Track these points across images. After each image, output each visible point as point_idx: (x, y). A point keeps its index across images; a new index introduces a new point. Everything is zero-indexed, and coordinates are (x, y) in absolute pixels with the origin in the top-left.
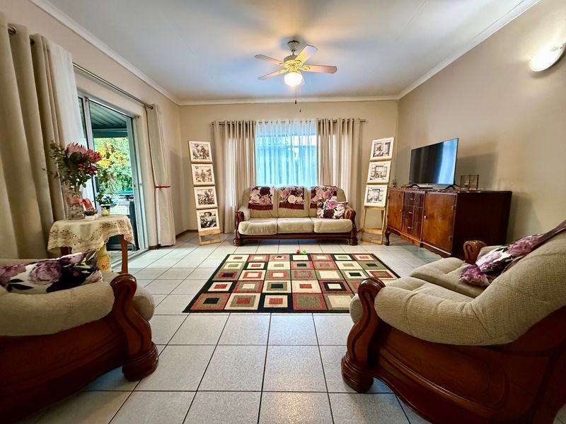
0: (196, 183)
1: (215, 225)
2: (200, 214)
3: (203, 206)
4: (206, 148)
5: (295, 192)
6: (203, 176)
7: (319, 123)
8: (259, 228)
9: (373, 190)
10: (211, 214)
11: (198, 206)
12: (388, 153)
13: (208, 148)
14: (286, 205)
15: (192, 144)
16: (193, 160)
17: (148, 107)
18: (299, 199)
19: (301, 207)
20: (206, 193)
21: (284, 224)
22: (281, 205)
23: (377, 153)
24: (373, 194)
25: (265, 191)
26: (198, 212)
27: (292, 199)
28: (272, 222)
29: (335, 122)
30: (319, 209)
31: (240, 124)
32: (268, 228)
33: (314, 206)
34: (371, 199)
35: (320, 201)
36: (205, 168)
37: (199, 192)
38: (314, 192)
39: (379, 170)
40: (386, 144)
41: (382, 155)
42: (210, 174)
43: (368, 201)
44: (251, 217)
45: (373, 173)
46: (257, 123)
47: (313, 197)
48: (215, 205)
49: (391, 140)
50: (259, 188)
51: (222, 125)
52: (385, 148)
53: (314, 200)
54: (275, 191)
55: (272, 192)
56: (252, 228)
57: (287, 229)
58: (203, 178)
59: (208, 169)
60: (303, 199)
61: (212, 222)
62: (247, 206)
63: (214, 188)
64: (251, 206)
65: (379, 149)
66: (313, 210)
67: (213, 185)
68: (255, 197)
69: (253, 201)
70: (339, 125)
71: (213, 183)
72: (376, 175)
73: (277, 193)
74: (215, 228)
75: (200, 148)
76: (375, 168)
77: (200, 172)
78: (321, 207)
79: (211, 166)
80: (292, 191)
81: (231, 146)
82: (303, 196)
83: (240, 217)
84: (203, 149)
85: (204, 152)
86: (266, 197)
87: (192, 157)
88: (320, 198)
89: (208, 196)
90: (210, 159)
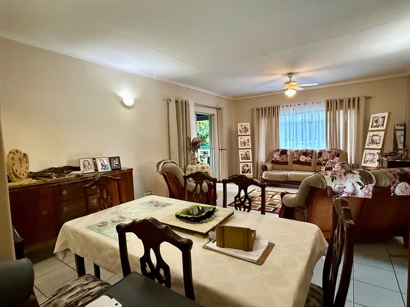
0: (240, 147)
1: (250, 173)
2: (241, 165)
3: (243, 161)
4: (247, 127)
5: (305, 153)
6: (245, 143)
7: (328, 103)
8: (275, 176)
9: (369, 154)
10: (248, 166)
11: (241, 161)
12: (383, 125)
13: (248, 127)
14: (298, 162)
15: (239, 125)
16: (239, 134)
17: (218, 109)
18: (308, 159)
19: (309, 164)
20: (246, 153)
21: (291, 175)
22: (294, 162)
23: (375, 124)
24: (369, 157)
25: (284, 152)
26: (241, 164)
27: (303, 158)
28: (285, 173)
29: (341, 101)
30: (323, 167)
31: (269, 109)
32: (281, 176)
33: (319, 164)
34: (368, 161)
35: (325, 160)
36: (245, 138)
37: (241, 153)
38: (320, 154)
39: (375, 138)
40: (382, 117)
41: (378, 127)
42: (249, 142)
43: (365, 162)
44: (273, 169)
45: (370, 140)
46: (281, 107)
47: (319, 157)
48: (251, 160)
49: (386, 114)
50: (280, 150)
51: (258, 110)
52: (381, 120)
53: (320, 159)
54: (291, 152)
55: (288, 153)
56: (271, 176)
57: (293, 178)
58: (245, 144)
59: (247, 139)
60: (311, 158)
61: (248, 170)
62: (271, 162)
63: (250, 150)
64: (274, 162)
65: (376, 121)
66: (319, 167)
67: (250, 149)
68: (276, 156)
69: (275, 158)
70: (345, 103)
71: (250, 147)
72: (373, 142)
73: (292, 153)
74: (250, 174)
75: (243, 127)
76: (372, 137)
77: (243, 141)
78: (324, 165)
79: (249, 137)
80: (303, 153)
81: (263, 123)
82: (311, 157)
83: (265, 168)
84: (245, 127)
85: (246, 129)
86: (284, 156)
87: (239, 132)
88: (325, 158)
89: (247, 155)
90: (249, 133)
